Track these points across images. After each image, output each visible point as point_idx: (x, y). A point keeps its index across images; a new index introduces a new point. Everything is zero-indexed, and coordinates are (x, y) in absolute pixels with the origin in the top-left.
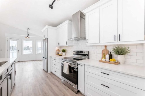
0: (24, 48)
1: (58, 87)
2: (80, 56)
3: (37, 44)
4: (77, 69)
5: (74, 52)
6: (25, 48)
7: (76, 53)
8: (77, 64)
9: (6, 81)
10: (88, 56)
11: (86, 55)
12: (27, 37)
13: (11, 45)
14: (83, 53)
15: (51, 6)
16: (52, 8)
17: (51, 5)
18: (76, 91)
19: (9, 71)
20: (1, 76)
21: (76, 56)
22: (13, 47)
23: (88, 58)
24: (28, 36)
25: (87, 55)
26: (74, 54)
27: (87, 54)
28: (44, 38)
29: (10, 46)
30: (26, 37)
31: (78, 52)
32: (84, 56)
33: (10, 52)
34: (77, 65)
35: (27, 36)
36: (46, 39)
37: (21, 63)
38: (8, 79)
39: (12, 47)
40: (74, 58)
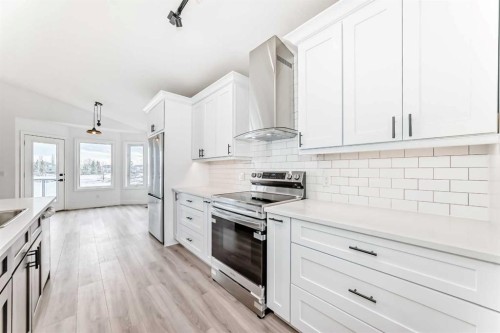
0: (81, 167)
1: (203, 292)
2: (274, 188)
3: (129, 155)
4: (265, 233)
5: (254, 175)
6: (85, 168)
7: (261, 179)
8: (263, 217)
9: (21, 274)
10: (302, 187)
11: (296, 187)
12: (94, 133)
13: (36, 158)
14: (286, 180)
15: (175, 17)
16: (179, 24)
17: (175, 15)
18: (261, 309)
19: (31, 238)
20: (5, 262)
21: (262, 189)
22: (42, 163)
23: (304, 198)
24: (97, 128)
25: (299, 184)
26: (254, 183)
27: (301, 181)
28: (151, 135)
29: (35, 161)
30: (90, 131)
31: (266, 175)
32: (288, 189)
33: (32, 180)
34: (266, 220)
35: (94, 129)
36: (161, 137)
37: (73, 214)
38: (28, 267)
39: (39, 164)
40: (254, 195)
